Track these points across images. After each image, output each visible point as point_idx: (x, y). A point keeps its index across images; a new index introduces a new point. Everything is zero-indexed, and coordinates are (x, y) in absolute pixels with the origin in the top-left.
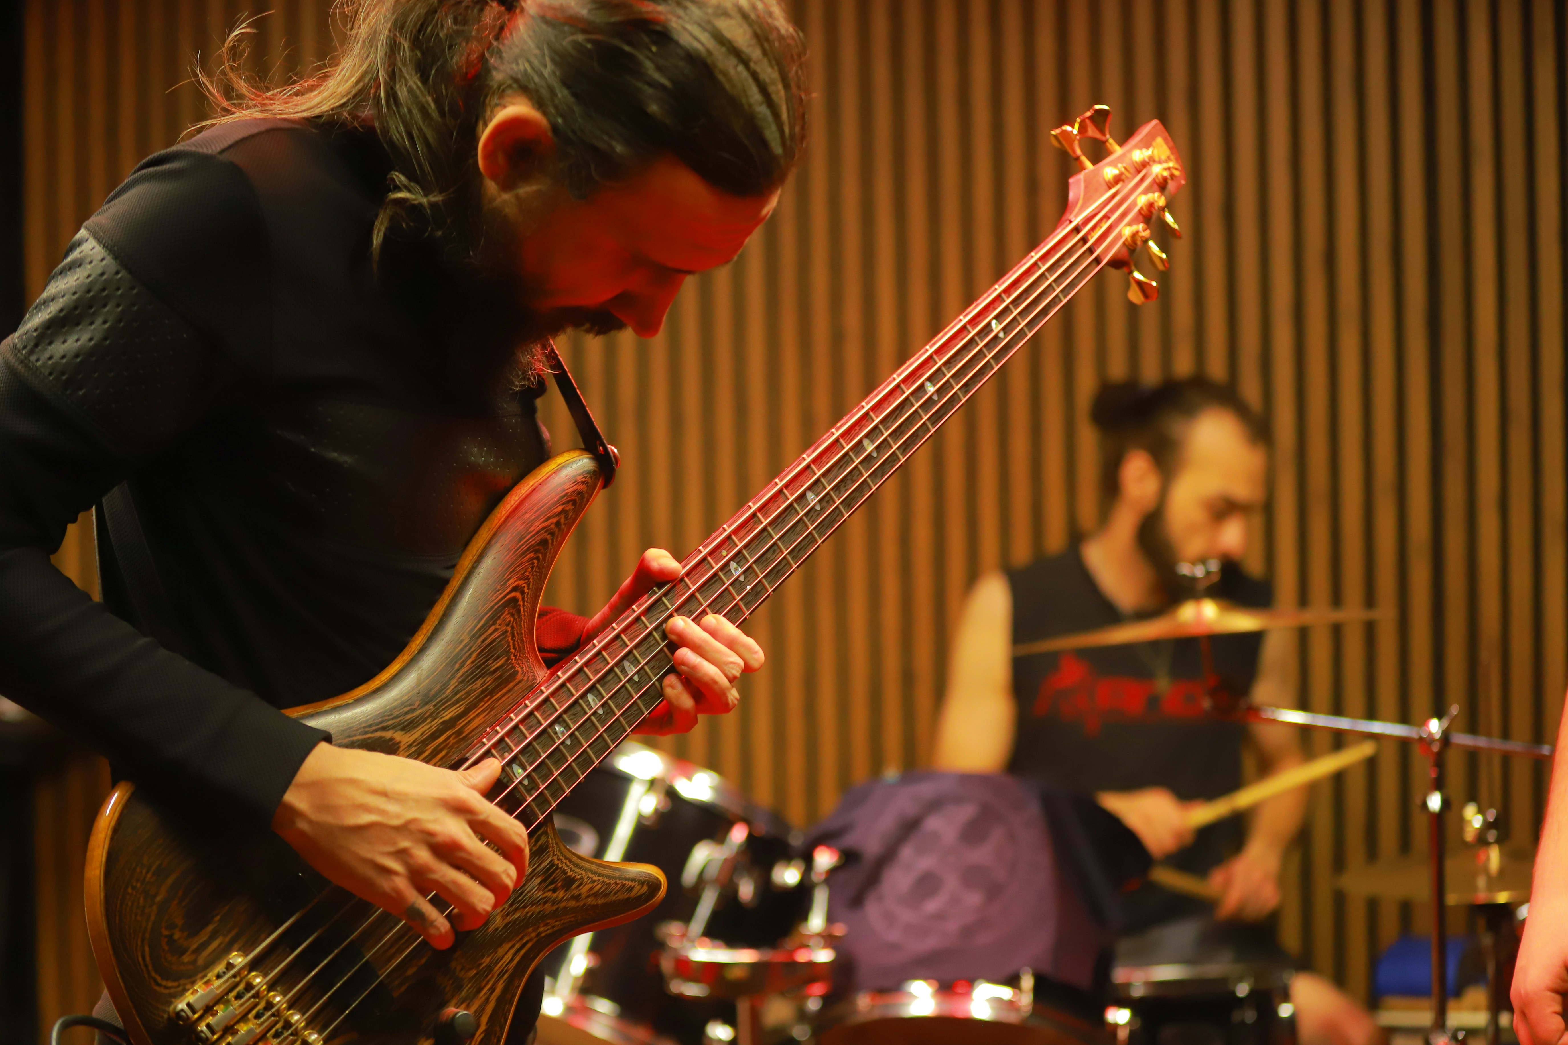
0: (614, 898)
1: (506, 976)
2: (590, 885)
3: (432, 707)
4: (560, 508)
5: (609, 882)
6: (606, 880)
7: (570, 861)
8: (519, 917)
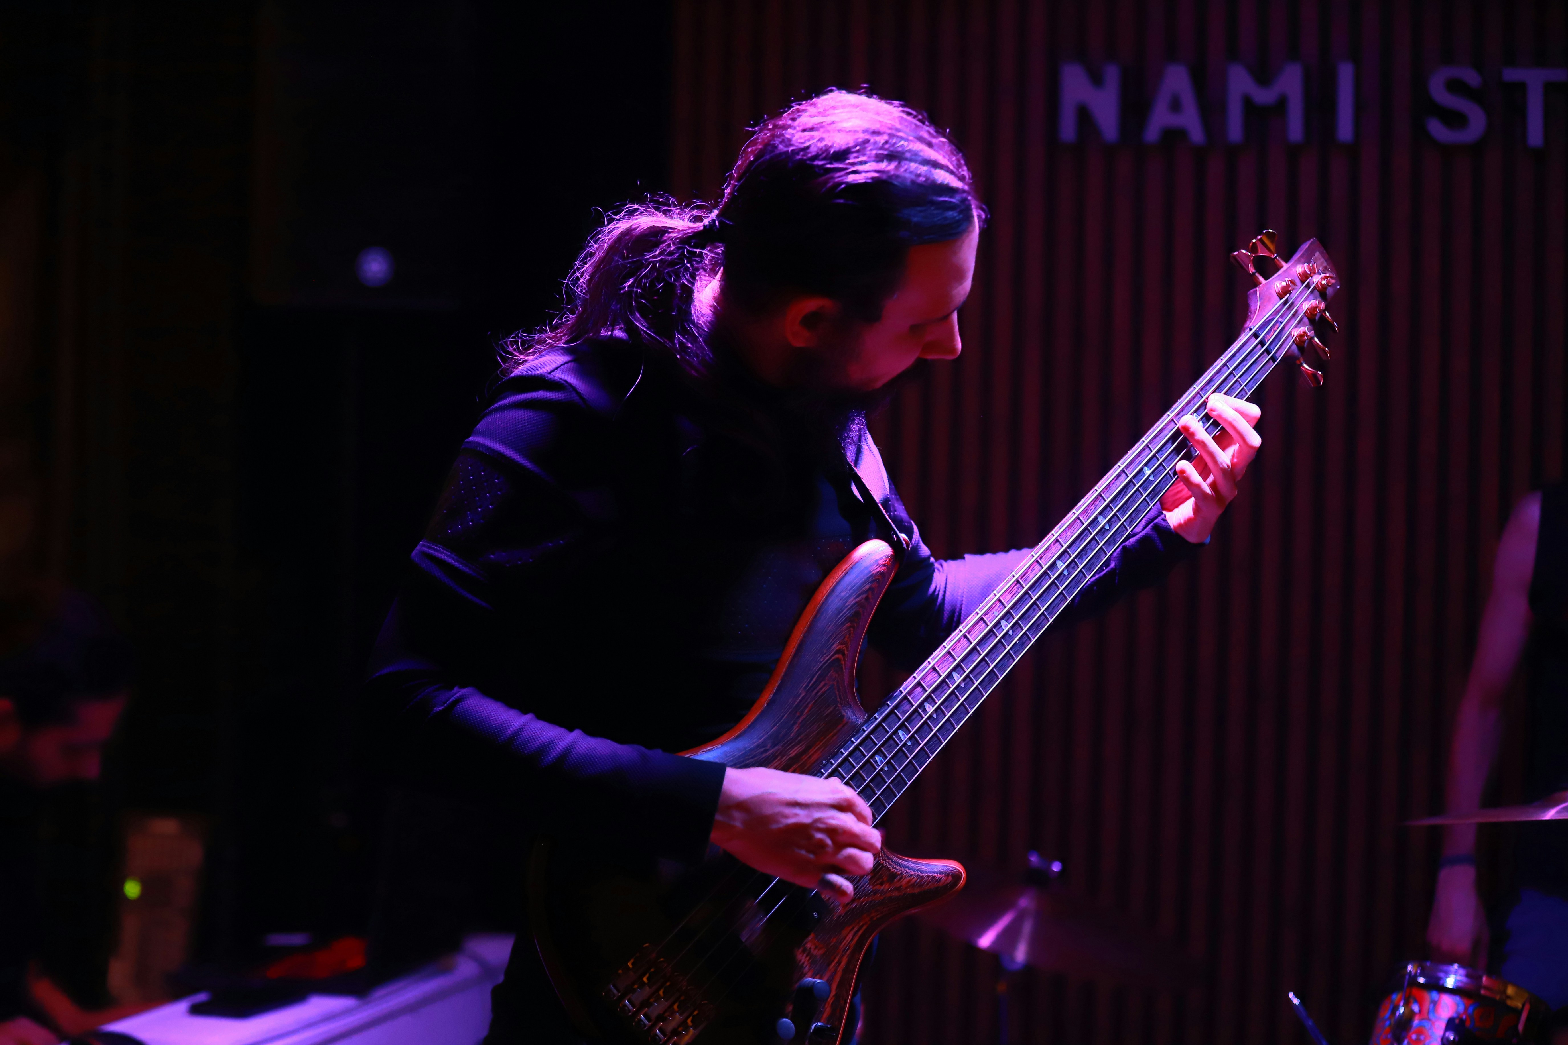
0: (927, 887)
1: (848, 952)
2: (908, 879)
3: (781, 747)
4: (867, 587)
5: (922, 875)
6: (919, 873)
7: (892, 861)
8: (856, 906)
